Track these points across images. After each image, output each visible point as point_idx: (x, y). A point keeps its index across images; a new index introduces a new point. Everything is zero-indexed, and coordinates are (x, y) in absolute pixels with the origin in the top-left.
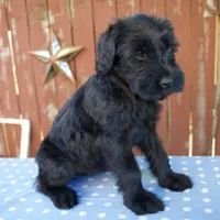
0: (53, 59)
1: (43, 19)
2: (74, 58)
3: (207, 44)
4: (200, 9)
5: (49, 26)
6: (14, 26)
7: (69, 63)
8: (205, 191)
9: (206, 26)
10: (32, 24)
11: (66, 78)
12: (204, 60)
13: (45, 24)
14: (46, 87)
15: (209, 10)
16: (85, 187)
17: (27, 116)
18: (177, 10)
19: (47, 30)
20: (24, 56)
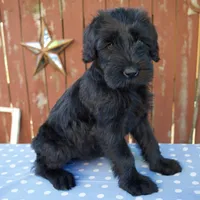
0: (44, 50)
1: (35, 11)
2: (64, 50)
3: (190, 39)
4: (185, 6)
5: (41, 19)
6: (6, 18)
7: (59, 54)
8: (193, 174)
9: (190, 23)
10: (24, 16)
11: (56, 69)
12: (187, 55)
13: (37, 16)
14: (36, 77)
15: (193, 8)
16: (81, 170)
17: (17, 104)
18: (163, 7)
19: (38, 23)
20: (16, 47)
